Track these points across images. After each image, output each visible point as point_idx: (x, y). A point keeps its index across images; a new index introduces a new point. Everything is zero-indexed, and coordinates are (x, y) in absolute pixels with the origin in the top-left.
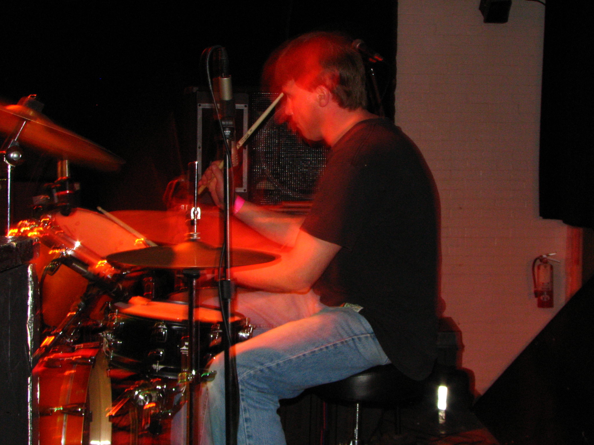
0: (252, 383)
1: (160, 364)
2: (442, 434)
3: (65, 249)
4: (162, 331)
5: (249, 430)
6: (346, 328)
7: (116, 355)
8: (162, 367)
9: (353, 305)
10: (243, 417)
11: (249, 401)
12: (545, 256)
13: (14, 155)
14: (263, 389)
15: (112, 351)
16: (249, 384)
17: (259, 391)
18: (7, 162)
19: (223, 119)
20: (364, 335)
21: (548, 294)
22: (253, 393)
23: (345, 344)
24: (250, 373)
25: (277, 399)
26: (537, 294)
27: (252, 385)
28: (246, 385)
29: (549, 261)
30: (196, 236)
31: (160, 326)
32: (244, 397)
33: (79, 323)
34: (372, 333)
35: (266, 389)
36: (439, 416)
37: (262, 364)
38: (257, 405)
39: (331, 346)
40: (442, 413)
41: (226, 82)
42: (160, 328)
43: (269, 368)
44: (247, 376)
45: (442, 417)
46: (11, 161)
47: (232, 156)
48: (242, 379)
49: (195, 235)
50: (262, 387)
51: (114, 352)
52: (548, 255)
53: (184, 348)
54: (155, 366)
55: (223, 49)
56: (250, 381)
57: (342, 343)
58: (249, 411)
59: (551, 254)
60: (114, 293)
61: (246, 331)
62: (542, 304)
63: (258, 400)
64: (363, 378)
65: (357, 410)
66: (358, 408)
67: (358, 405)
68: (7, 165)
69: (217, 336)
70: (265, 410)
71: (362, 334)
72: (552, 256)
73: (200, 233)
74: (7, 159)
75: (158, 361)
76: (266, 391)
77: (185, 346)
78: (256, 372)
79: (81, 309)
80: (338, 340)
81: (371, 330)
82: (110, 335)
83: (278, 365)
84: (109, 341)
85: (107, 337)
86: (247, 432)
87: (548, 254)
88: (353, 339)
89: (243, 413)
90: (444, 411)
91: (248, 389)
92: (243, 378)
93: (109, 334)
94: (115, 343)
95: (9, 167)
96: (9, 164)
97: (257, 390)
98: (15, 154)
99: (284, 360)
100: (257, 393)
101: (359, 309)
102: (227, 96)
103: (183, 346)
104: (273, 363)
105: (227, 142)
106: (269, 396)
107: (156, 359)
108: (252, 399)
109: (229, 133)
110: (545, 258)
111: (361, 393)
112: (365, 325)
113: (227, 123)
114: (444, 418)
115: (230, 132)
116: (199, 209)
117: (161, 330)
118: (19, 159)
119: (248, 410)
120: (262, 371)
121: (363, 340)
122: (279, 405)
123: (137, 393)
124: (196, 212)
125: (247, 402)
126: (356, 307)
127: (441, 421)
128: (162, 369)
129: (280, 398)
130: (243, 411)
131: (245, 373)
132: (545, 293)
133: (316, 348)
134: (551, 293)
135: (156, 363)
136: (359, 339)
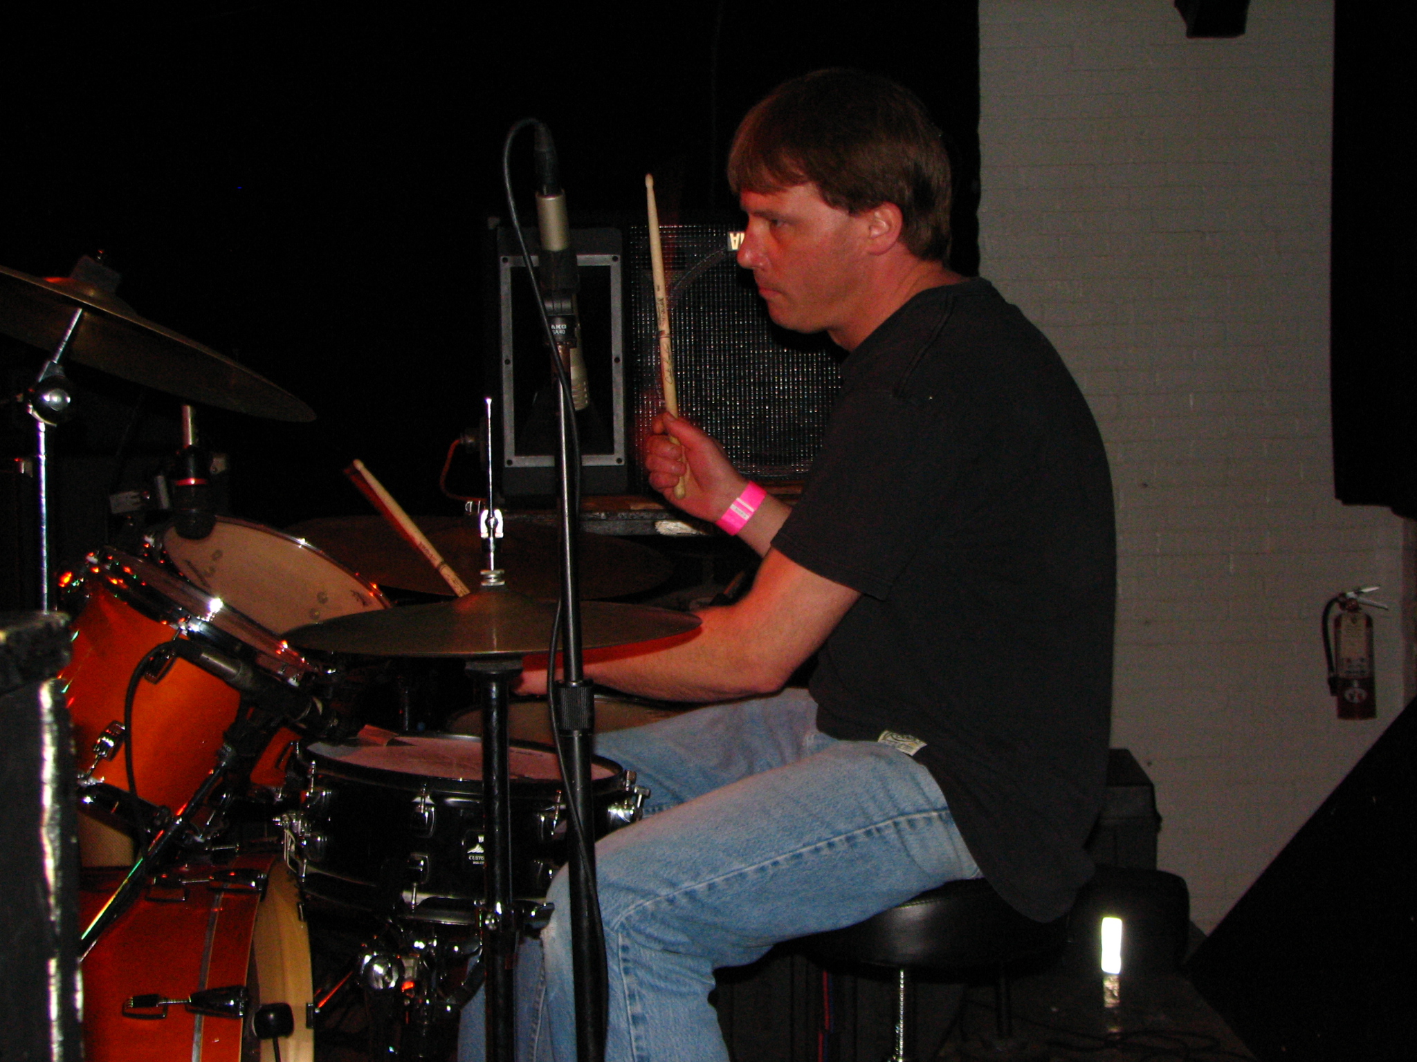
0: (649, 930)
1: (421, 890)
2: (1112, 1034)
3: (186, 618)
4: (422, 811)
5: (643, 1043)
6: (881, 795)
7: (314, 870)
8: (425, 896)
9: (900, 737)
10: (627, 1013)
11: (641, 973)
12: (1351, 594)
13: (52, 398)
14: (673, 944)
15: (305, 861)
16: (640, 932)
17: (665, 950)
18: (36, 415)
19: (548, 295)
20: (924, 815)
21: (1361, 686)
22: (650, 955)
23: (876, 835)
24: (643, 908)
25: (708, 969)
26: (1337, 685)
27: (649, 937)
28: (633, 933)
29: (1360, 606)
30: (495, 578)
31: (418, 799)
32: (630, 965)
33: (225, 796)
34: (944, 809)
35: (683, 944)
36: (1105, 990)
37: (673, 885)
38: (662, 984)
39: (841, 840)
40: (1110, 981)
41: (551, 207)
42: (417, 804)
43: (691, 895)
44: (637, 913)
45: (1111, 992)
46: (46, 411)
47: (573, 383)
48: (625, 921)
49: (493, 576)
50: (673, 939)
51: (310, 863)
52: (1358, 592)
53: (478, 849)
54: (406, 895)
55: (542, 129)
56: (642, 927)
57: (868, 833)
58: (641, 998)
59: (1366, 590)
60: (303, 721)
61: (626, 803)
62: (1346, 711)
63: (663, 973)
64: (916, 911)
65: (899, 987)
66: (902, 982)
67: (902, 973)
68: (36, 422)
69: (556, 818)
70: (682, 995)
71: (919, 811)
72: (1371, 593)
73: (503, 571)
74: (35, 408)
75: (415, 884)
76: (681, 949)
77: (478, 846)
78: (657, 904)
79: (224, 763)
80: (859, 828)
81: (942, 801)
82: (300, 822)
83: (711, 887)
84: (298, 838)
85: (291, 827)
86: (638, 1048)
87: (1359, 588)
88: (896, 824)
89: (628, 1002)
90: (1116, 977)
91: (639, 944)
92: (627, 919)
93: (297, 820)
94: (311, 841)
95: (42, 427)
96: (42, 420)
97: (662, 946)
98: (55, 395)
99: (726, 874)
100: (660, 953)
101: (916, 746)
102: (555, 240)
103: (474, 846)
104: (700, 883)
105: (560, 351)
106: (690, 962)
107: (411, 879)
108: (649, 970)
109: (562, 329)
110: (1352, 599)
111: (909, 947)
112: (926, 790)
113: (557, 305)
114: (1116, 994)
115: (565, 327)
116: (498, 514)
117: (420, 808)
118: (66, 408)
119: (639, 996)
120: (671, 901)
121: (921, 824)
122: (713, 982)
123: (367, 959)
124: (492, 521)
125: (636, 975)
126: (907, 743)
127: (1109, 1001)
128: (425, 902)
129: (717, 965)
130: (627, 998)
131: (632, 907)
132: (1356, 684)
133: (804, 846)
134: (1368, 684)
135: (410, 889)
136: (911, 823)
